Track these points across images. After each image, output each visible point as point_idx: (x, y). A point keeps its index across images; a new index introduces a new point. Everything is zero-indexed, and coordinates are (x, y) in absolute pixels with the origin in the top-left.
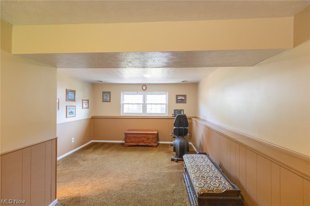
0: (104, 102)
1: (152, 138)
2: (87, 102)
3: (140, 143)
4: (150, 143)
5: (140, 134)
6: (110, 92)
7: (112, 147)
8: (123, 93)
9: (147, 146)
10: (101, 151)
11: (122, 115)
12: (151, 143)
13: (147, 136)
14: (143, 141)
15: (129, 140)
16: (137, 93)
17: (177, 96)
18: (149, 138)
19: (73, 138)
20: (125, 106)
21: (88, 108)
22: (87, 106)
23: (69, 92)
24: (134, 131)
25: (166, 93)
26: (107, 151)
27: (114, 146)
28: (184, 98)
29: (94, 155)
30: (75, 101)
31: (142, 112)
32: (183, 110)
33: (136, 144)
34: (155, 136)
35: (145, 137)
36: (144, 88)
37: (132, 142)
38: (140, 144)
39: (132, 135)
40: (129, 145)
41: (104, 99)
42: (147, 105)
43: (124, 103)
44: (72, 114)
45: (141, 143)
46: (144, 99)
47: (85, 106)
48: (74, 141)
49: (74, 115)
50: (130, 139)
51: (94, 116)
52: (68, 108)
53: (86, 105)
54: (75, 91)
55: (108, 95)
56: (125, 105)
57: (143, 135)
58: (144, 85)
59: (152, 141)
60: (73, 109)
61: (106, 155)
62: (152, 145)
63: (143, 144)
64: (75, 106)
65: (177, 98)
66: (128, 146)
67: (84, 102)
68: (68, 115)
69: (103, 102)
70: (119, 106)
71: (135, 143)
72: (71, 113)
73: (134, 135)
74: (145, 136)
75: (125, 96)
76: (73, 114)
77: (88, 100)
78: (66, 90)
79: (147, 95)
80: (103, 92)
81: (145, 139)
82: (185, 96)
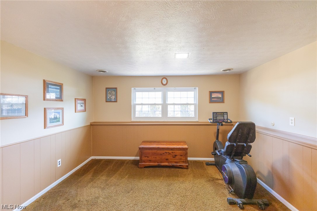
0: (108, 102)
1: (181, 156)
2: (83, 102)
3: (162, 162)
4: (177, 163)
5: (163, 149)
6: (116, 88)
7: (121, 170)
8: (135, 89)
9: (173, 167)
10: (104, 178)
11: (133, 120)
12: (179, 163)
13: (173, 151)
14: (167, 159)
15: (146, 158)
16: (155, 89)
17: (211, 93)
18: (176, 156)
19: (60, 160)
20: (138, 108)
21: (85, 110)
22: (83, 108)
23: (50, 86)
24: (152, 145)
25: (195, 88)
26: (113, 179)
27: (123, 168)
28: (221, 96)
29: (93, 190)
30: (62, 101)
31: (160, 116)
32: (227, 113)
33: (156, 164)
34: (183, 152)
35: (170, 154)
36: (164, 82)
37: (150, 161)
38: (163, 164)
39: (151, 151)
40: (147, 166)
41: (108, 98)
42: (169, 106)
43: (137, 103)
44: (57, 121)
45: (164, 162)
46: (165, 98)
47: (79, 108)
48: (60, 165)
49: (61, 123)
50: (148, 157)
51: (94, 122)
52: (48, 112)
53: (82, 106)
54: (62, 84)
55: (114, 93)
56: (137, 106)
57: (167, 151)
58: (164, 77)
59: (181, 159)
60: (59, 113)
61: (113, 188)
62: (180, 165)
63: (167, 164)
64: (63, 108)
65: (211, 95)
66: (145, 167)
67: (79, 102)
68: (49, 124)
69: (106, 102)
70: (129, 108)
71: (154, 162)
72: (56, 119)
73: (153, 151)
74: (170, 152)
75: (137, 93)
76: (59, 121)
77: (85, 100)
78: (44, 81)
79: (168, 92)
80: (106, 88)
81: (169, 157)
82: (222, 93)
